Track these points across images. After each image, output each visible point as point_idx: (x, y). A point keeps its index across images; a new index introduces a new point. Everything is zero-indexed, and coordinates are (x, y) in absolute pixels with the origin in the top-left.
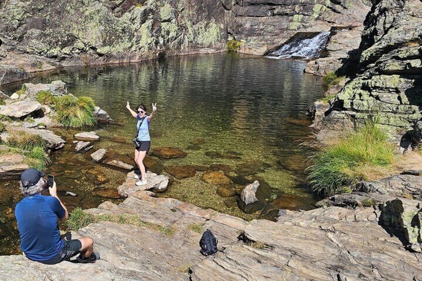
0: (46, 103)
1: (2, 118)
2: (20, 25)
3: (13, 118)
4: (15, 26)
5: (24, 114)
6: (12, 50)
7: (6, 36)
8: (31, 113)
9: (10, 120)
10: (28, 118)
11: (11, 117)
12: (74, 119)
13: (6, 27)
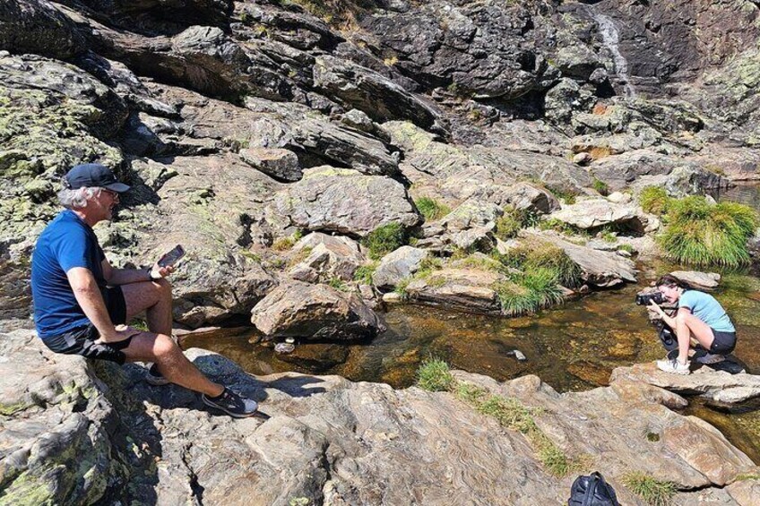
0: (654, 209)
1: (556, 224)
2: (748, 94)
3: (575, 228)
4: (738, 97)
5: (596, 224)
6: (719, 139)
7: (714, 115)
8: (610, 224)
9: (570, 230)
10: (604, 232)
11: (571, 226)
12: (693, 246)
13: (719, 99)
